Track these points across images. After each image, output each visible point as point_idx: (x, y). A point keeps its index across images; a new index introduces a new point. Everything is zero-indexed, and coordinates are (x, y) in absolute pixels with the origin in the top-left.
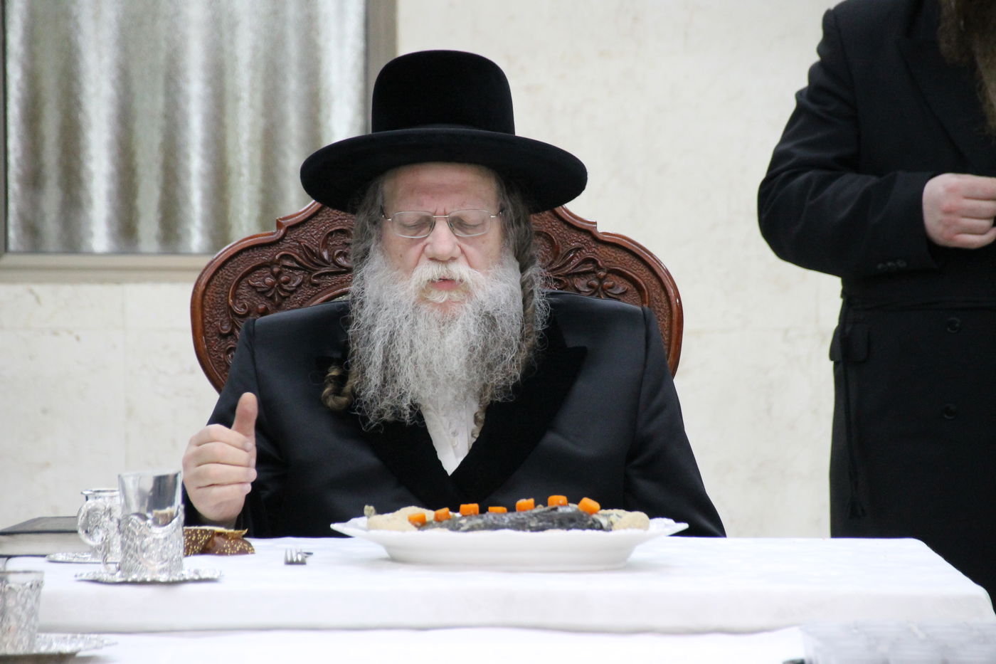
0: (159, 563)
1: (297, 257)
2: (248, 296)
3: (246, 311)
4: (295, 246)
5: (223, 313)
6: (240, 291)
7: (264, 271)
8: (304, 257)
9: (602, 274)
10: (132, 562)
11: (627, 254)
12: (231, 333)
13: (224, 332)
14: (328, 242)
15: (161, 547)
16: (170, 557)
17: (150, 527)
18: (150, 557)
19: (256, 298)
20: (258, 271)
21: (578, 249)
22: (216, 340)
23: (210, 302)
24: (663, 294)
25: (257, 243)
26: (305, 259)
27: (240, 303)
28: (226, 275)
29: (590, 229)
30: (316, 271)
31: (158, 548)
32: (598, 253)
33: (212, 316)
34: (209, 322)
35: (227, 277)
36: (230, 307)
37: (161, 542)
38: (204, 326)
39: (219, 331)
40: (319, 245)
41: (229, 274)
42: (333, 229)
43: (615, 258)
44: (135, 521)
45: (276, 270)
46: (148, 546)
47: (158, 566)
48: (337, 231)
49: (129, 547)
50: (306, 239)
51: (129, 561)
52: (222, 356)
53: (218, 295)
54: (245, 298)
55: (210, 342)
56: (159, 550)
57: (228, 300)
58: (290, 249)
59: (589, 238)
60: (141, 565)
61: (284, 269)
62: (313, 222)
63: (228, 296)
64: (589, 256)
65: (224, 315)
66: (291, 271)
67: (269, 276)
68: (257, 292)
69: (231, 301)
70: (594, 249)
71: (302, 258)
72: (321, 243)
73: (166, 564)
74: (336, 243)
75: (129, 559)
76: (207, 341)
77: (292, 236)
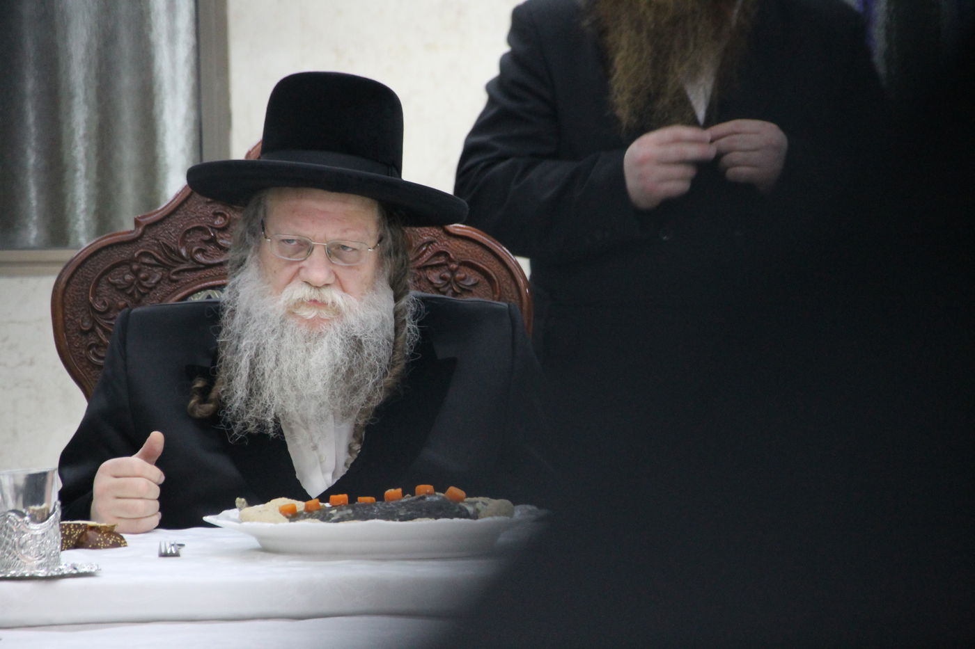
0: (37, 558)
1: (156, 255)
2: (107, 293)
3: (106, 308)
4: (155, 244)
5: (83, 310)
6: (101, 289)
7: (125, 269)
8: (163, 254)
9: (454, 266)
10: (11, 558)
11: (477, 246)
12: (92, 330)
13: (84, 329)
14: (186, 240)
15: (39, 542)
16: (48, 552)
17: (28, 524)
18: (28, 553)
19: (116, 295)
20: (117, 269)
21: (431, 243)
22: (77, 337)
23: (71, 300)
24: (513, 285)
25: (116, 241)
26: (164, 257)
27: (99, 300)
28: (87, 273)
30: (175, 267)
31: (36, 544)
32: (450, 245)
33: (73, 314)
34: (70, 319)
35: (86, 275)
36: (91, 305)
37: (39, 538)
38: (64, 322)
39: (79, 327)
40: (177, 242)
41: (89, 272)
42: (191, 227)
43: (466, 251)
44: (12, 519)
45: (135, 267)
46: (26, 542)
47: (37, 562)
48: (194, 229)
49: (7, 544)
50: (164, 237)
51: (8, 557)
52: (84, 352)
53: (78, 293)
54: (105, 296)
55: (72, 338)
56: (38, 546)
57: (88, 297)
58: (149, 247)
59: (440, 232)
60: (19, 561)
61: (143, 266)
62: (171, 220)
63: (88, 294)
64: (441, 249)
65: (84, 312)
66: (150, 268)
67: (128, 273)
68: (117, 290)
69: (91, 298)
70: (445, 242)
71: (160, 255)
72: (179, 242)
73: (44, 559)
74: (194, 240)
75: (7, 555)
76: (68, 338)
77: (151, 234)
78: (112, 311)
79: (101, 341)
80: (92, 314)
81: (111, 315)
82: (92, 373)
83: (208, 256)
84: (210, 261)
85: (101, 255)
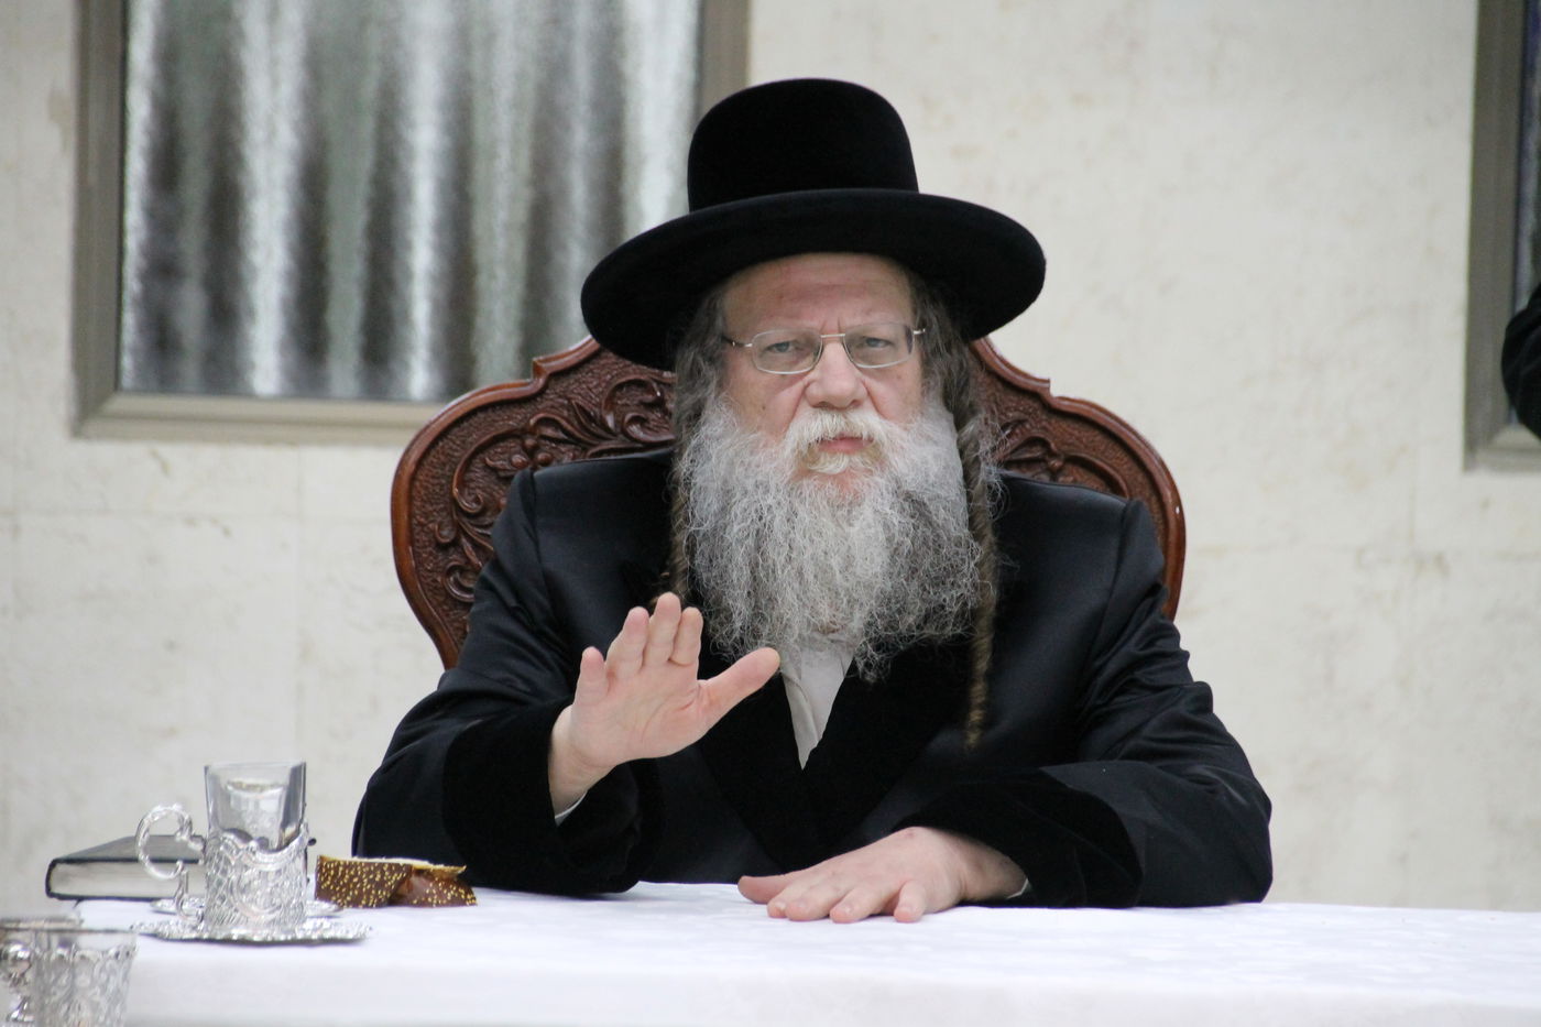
0: (268, 910)
1: (564, 423)
2: (482, 483)
3: (480, 507)
4: (562, 405)
5: (442, 510)
6: (472, 475)
7: (512, 444)
8: (576, 423)
9: (1056, 463)
10: (224, 907)
11: (1097, 432)
12: (455, 543)
13: (443, 541)
14: (615, 400)
15: (271, 884)
16: (286, 902)
17: (254, 853)
18: (253, 901)
19: (496, 488)
20: (502, 444)
21: (1020, 422)
22: (431, 553)
23: (423, 492)
24: (1154, 499)
25: (499, 398)
26: (578, 427)
27: (469, 494)
28: (451, 448)
29: (1038, 390)
30: (594, 446)
31: (267, 886)
32: (1051, 428)
33: (426, 515)
34: (420, 524)
35: (451, 452)
36: (454, 501)
37: (271, 877)
38: (411, 530)
39: (435, 537)
40: (601, 404)
41: (455, 447)
42: (623, 380)
43: (1078, 439)
44: (230, 843)
45: (530, 442)
46: (250, 882)
47: (266, 917)
48: (630, 383)
49: (220, 883)
50: (579, 394)
51: (219, 907)
52: (439, 579)
53: (436, 481)
54: (479, 488)
55: (420, 555)
56: (269, 890)
57: (451, 489)
58: (553, 410)
59: (1036, 405)
60: (238, 915)
61: (543, 442)
62: (591, 367)
63: (452, 482)
64: (1037, 433)
65: (444, 514)
66: (554, 445)
67: (519, 453)
68: (499, 478)
69: (456, 491)
70: (1044, 423)
71: (572, 425)
72: (603, 402)
73: (278, 912)
74: (628, 402)
75: (218, 902)
76: (416, 555)
77: (559, 389)
78: (489, 513)
79: (468, 561)
80: (455, 517)
81: (488, 520)
82: (451, 613)
83: (649, 429)
84: (652, 438)
85: (476, 419)
